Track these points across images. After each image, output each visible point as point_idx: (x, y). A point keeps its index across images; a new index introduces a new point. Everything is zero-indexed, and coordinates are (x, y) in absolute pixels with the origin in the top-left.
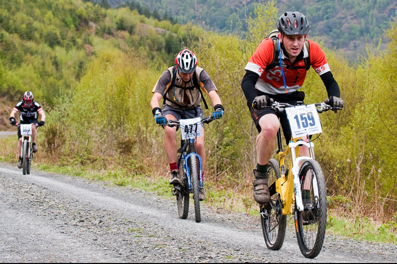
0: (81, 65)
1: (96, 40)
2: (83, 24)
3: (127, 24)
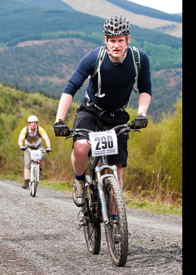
0: (14, 123)
1: (22, 110)
2: (15, 101)
3: (38, 102)
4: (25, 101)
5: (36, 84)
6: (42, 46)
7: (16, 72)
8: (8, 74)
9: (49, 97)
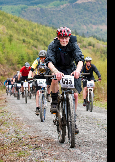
3: (92, 44)
4: (82, 43)
5: (90, 31)
6: (94, 2)
7: (76, 22)
8: (70, 23)
9: (100, 40)
